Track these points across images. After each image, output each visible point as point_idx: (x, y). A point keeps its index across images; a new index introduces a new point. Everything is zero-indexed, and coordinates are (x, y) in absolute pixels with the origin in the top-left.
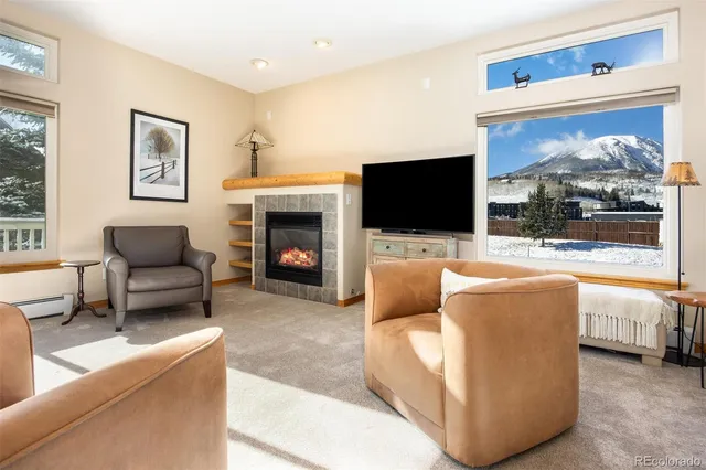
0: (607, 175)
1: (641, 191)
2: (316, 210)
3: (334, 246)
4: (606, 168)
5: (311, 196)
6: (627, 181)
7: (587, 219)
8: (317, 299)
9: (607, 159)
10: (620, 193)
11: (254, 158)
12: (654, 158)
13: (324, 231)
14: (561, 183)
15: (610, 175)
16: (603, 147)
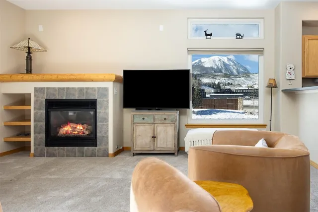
0: (215, 75)
1: (229, 84)
2: (92, 97)
3: (106, 120)
4: (215, 72)
5: (87, 88)
6: (224, 79)
7: (208, 98)
8: (93, 155)
9: (216, 67)
10: (221, 85)
11: (29, 59)
12: (234, 68)
13: (98, 111)
14: (196, 79)
15: (217, 76)
16: (214, 61)
